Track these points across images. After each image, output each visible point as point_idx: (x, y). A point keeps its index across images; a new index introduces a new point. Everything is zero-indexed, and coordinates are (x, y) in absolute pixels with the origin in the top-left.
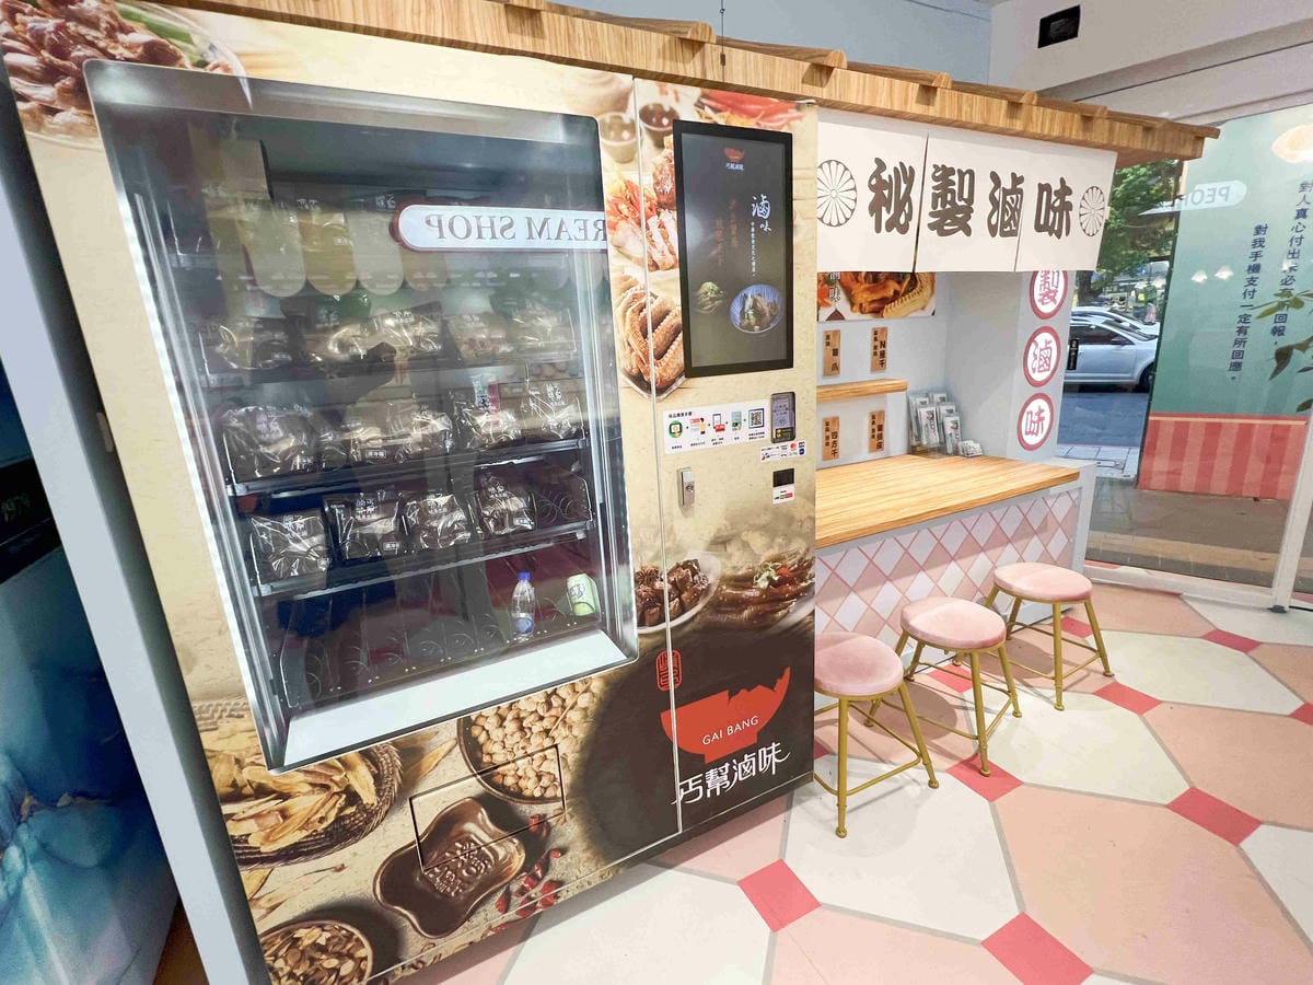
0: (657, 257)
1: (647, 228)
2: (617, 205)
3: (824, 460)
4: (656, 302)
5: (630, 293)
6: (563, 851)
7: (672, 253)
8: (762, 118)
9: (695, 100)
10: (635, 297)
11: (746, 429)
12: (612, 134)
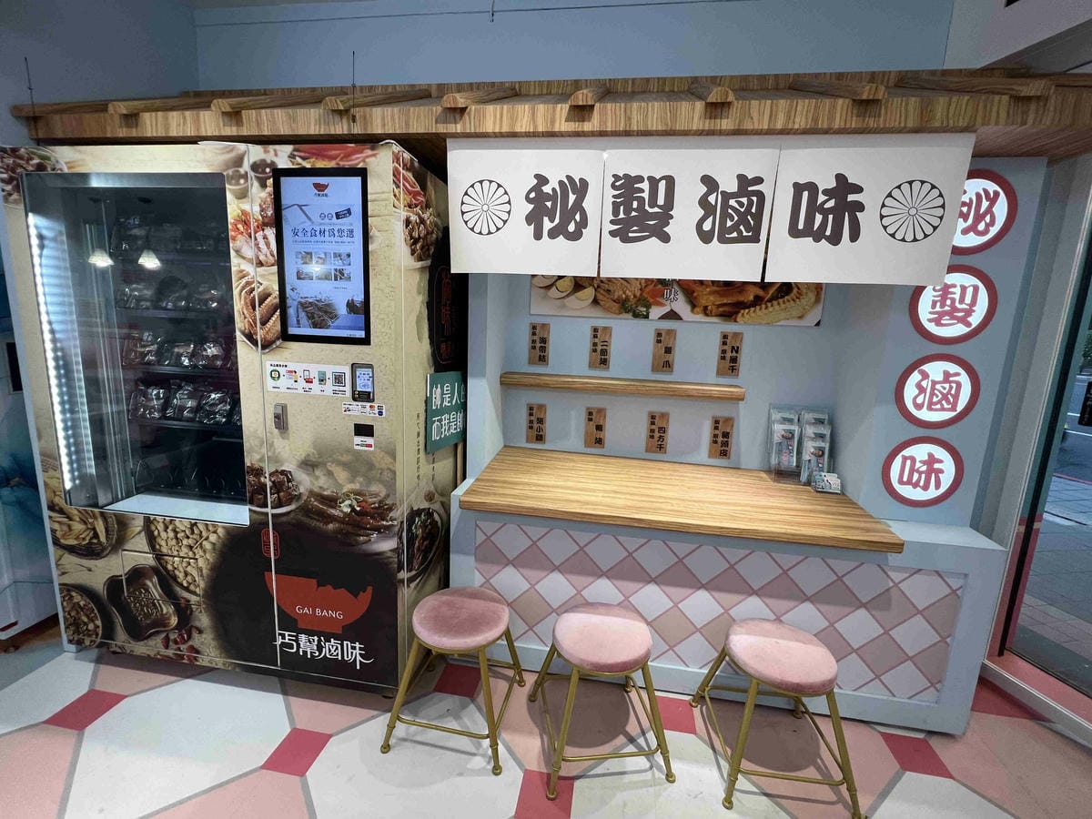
0: (262, 258)
1: (256, 239)
2: (236, 225)
3: (647, 451)
4: (261, 288)
5: (244, 281)
6: (200, 632)
7: (273, 256)
8: (341, 160)
9: (289, 153)
10: (248, 283)
11: (329, 386)
12: (233, 181)
